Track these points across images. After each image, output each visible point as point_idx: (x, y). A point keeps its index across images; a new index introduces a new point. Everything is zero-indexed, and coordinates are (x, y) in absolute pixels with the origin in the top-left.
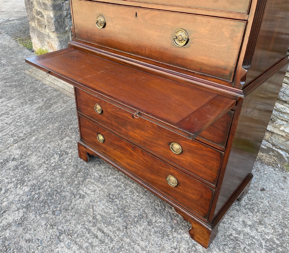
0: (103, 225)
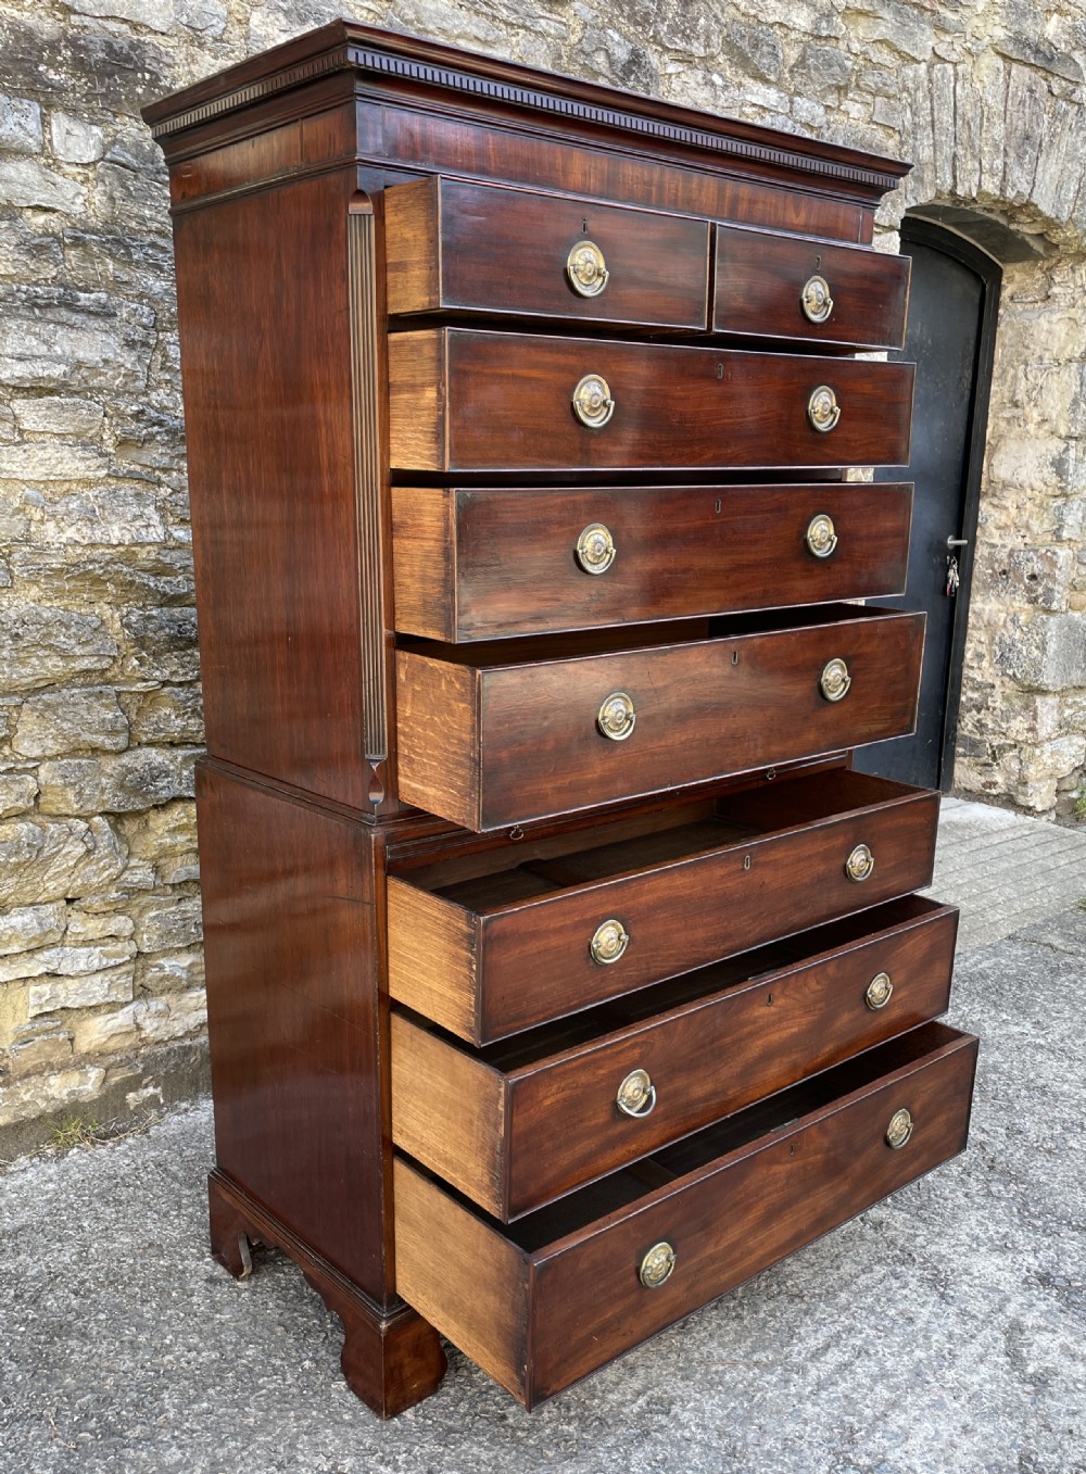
0: (797, 1348)
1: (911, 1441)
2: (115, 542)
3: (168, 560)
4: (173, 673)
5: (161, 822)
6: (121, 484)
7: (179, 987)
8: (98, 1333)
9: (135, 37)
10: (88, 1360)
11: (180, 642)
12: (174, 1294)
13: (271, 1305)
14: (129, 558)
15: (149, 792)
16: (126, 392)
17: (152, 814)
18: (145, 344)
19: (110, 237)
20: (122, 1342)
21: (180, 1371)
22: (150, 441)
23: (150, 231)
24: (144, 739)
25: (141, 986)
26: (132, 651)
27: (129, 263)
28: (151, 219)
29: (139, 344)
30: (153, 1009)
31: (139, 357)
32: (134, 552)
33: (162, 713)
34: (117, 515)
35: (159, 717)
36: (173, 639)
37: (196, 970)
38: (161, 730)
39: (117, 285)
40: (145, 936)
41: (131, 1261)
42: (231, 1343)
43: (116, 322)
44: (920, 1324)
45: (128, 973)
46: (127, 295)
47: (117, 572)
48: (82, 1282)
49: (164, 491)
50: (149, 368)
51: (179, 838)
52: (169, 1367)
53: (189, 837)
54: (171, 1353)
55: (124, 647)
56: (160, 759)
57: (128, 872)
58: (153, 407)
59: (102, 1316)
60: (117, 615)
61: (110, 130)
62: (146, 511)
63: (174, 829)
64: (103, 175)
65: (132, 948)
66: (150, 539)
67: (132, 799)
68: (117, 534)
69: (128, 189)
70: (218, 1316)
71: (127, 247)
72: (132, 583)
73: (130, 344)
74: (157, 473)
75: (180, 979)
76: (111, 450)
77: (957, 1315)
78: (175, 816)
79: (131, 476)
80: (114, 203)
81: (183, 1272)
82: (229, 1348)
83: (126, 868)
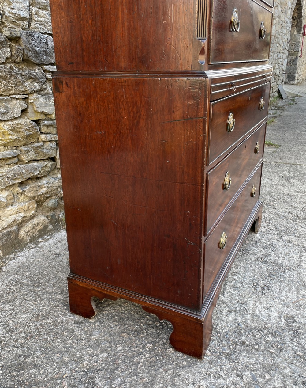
8: (42, 362)
10: (46, 377)
12: (65, 333)
13: (112, 325)
20: (57, 363)
21: (95, 367)
41: (34, 325)
42: (108, 347)
48: (16, 341)
52: (88, 367)
54: (84, 360)
59: (38, 354)
70: (93, 337)
81: (62, 323)
82: (109, 349)
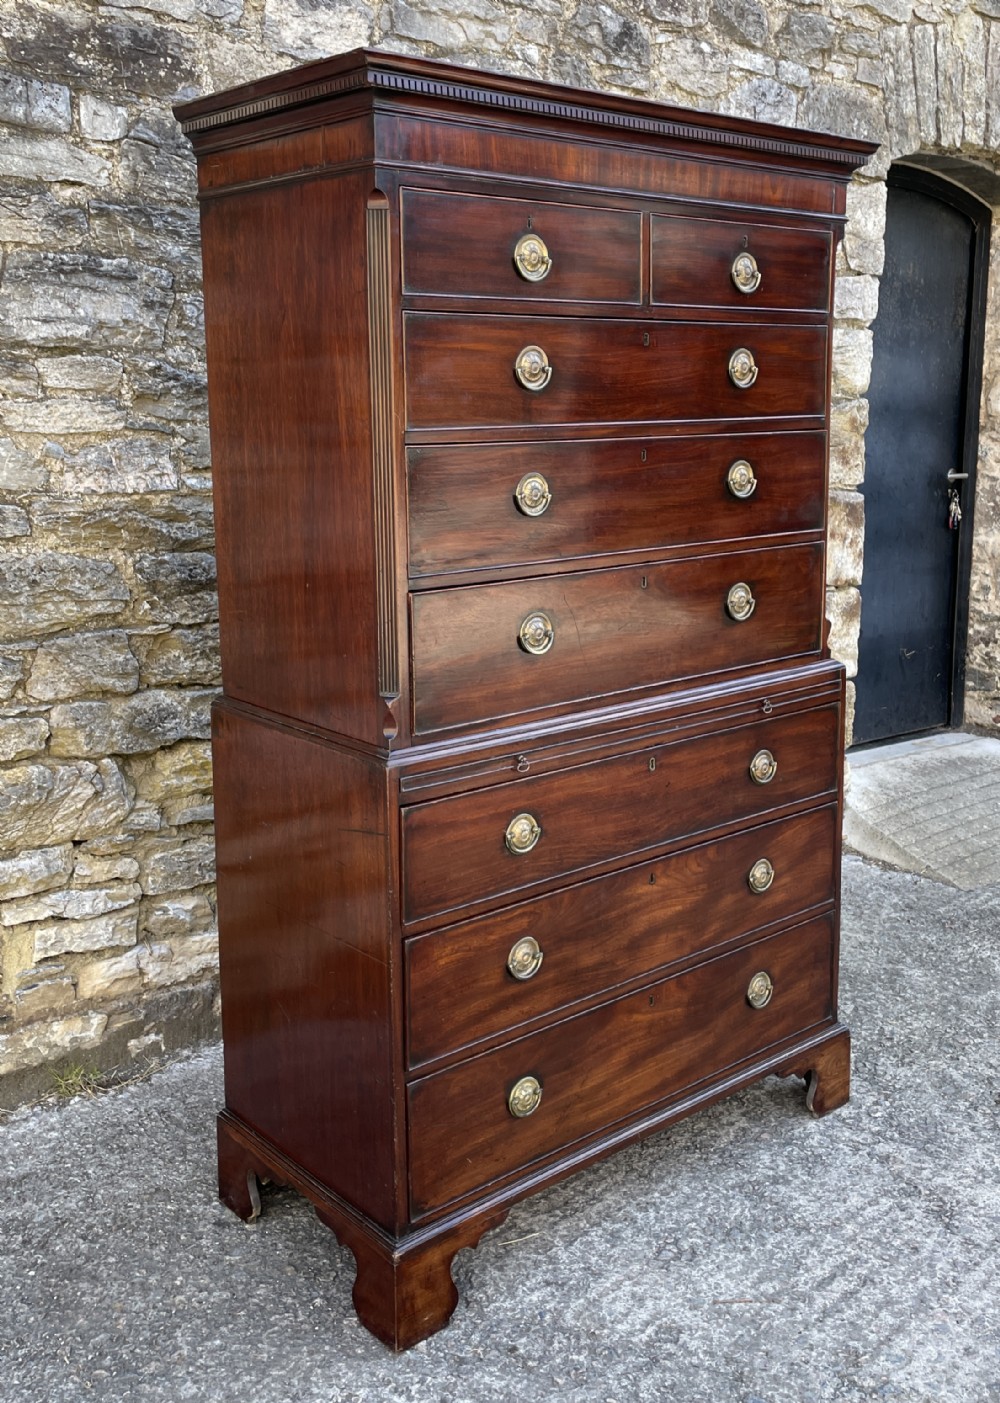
1: (915, 1364)
2: (130, 491)
3: (180, 507)
4: (185, 616)
5: (167, 763)
6: (136, 436)
7: (183, 930)
8: (109, 1275)
9: (158, 25)
10: (100, 1301)
11: (192, 586)
12: (183, 1238)
13: (280, 1246)
14: (143, 505)
15: (157, 733)
16: (144, 349)
17: (159, 756)
18: (163, 305)
19: (132, 207)
20: (133, 1284)
21: (192, 1311)
22: (166, 394)
23: (170, 201)
24: (154, 681)
25: (145, 929)
26: (144, 595)
27: (149, 229)
28: (171, 190)
29: (157, 305)
30: (156, 954)
31: (157, 317)
32: (148, 500)
33: (171, 655)
34: (133, 465)
35: (169, 659)
36: (183, 582)
37: (199, 913)
38: (170, 672)
39: (137, 251)
40: (150, 879)
41: (138, 1207)
42: (242, 1283)
43: (136, 284)
44: (925, 1253)
45: (132, 916)
46: (147, 260)
47: (131, 520)
48: (90, 1227)
49: (179, 441)
50: (166, 326)
51: (185, 778)
52: (181, 1307)
53: (195, 778)
54: (182, 1294)
55: (136, 591)
56: (168, 701)
57: (134, 814)
58: (169, 363)
59: (112, 1260)
60: (130, 561)
61: (134, 110)
62: (161, 461)
63: (181, 770)
64: (127, 151)
65: (137, 891)
66: (164, 487)
67: (140, 741)
68: (133, 483)
69: (150, 163)
70: (228, 1258)
71: (148, 216)
72: (145, 529)
73: (149, 305)
74: (172, 424)
75: (183, 922)
76: (129, 404)
77: (962, 1244)
78: (182, 758)
79: (147, 428)
80: (137, 176)
81: (191, 1216)
82: (240, 1287)
83: (132, 810)
